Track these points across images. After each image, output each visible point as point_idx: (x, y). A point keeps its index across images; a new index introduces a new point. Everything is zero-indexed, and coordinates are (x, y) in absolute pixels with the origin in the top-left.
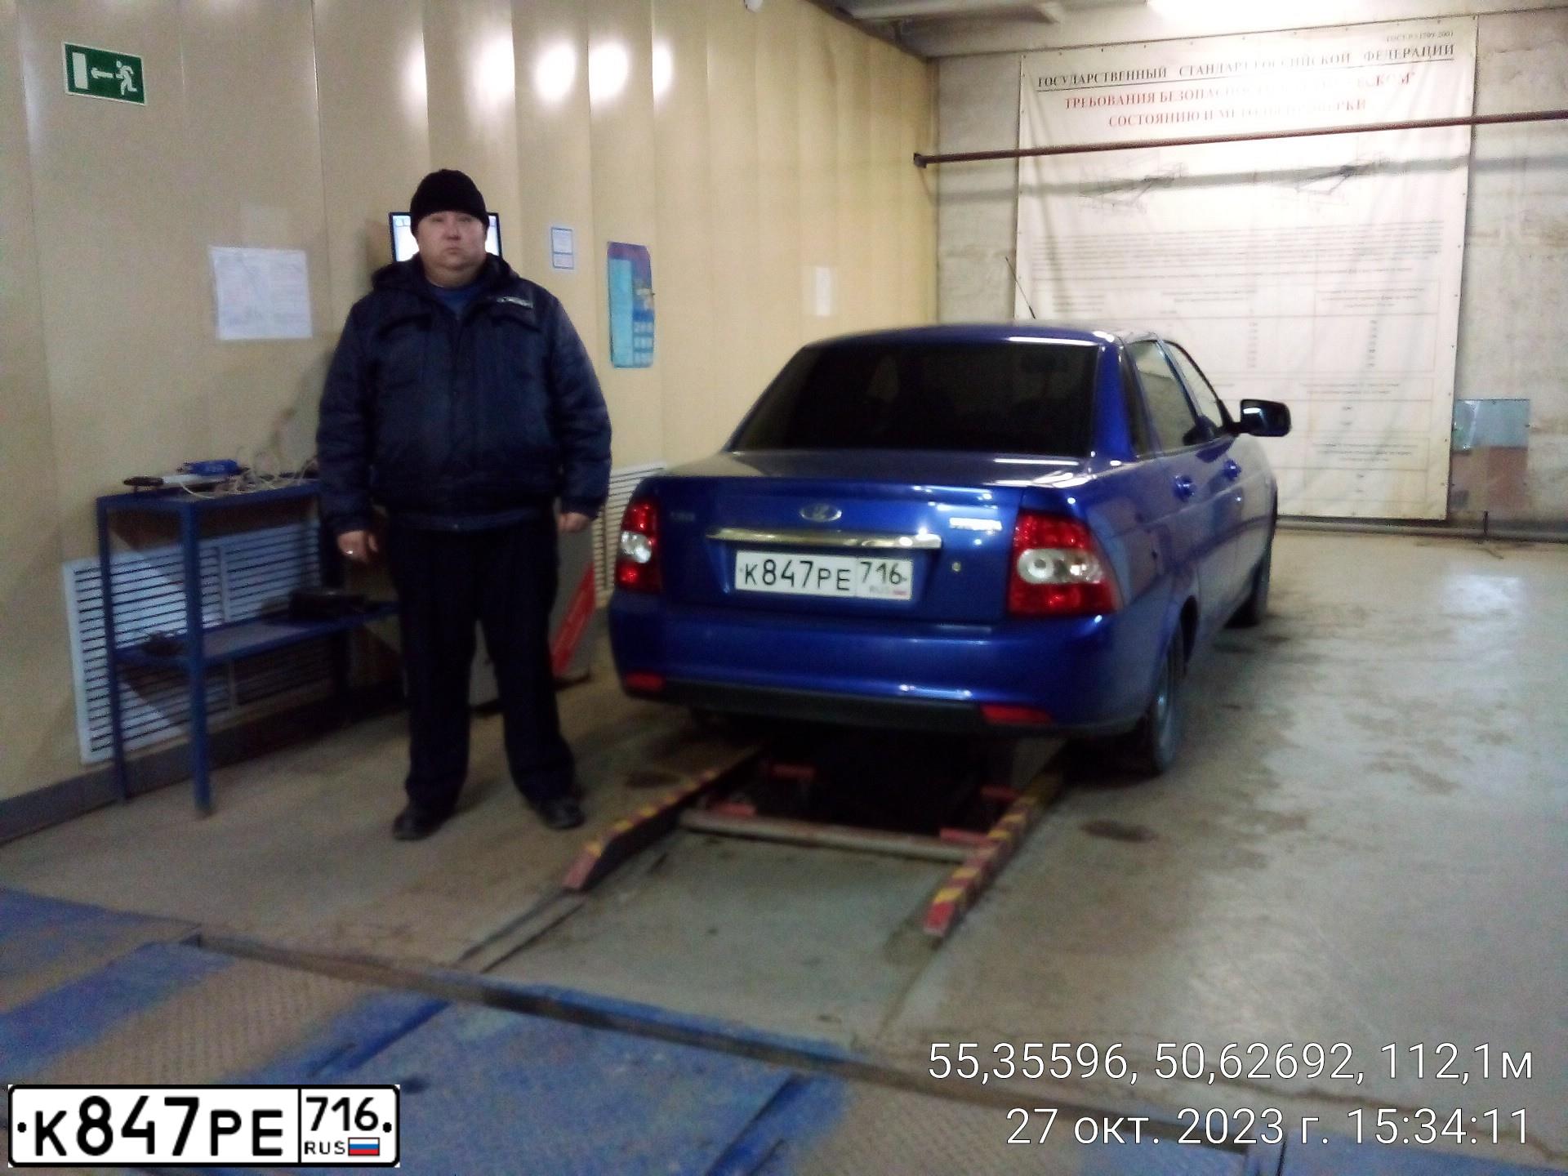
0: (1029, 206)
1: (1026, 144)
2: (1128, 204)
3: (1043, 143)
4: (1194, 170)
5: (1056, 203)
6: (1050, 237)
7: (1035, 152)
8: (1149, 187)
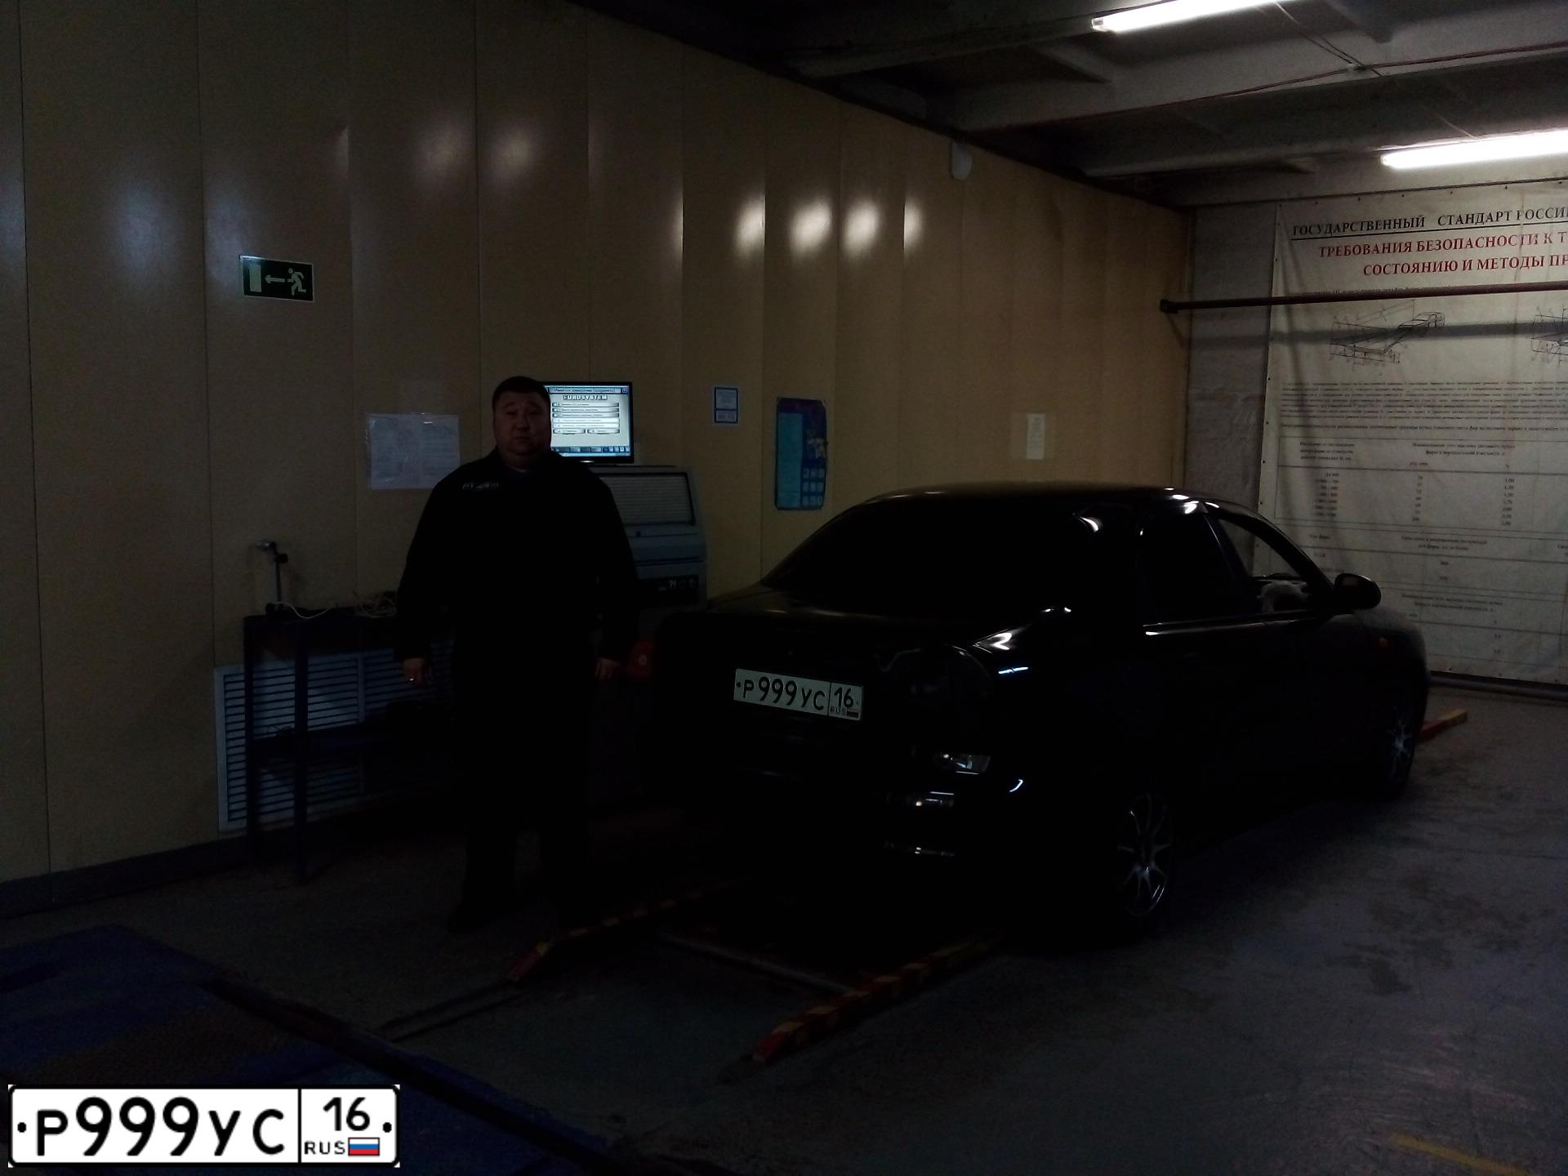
0: (1281, 354)
1: (1278, 292)
2: (1380, 353)
3: (1295, 290)
4: (1450, 320)
5: (1306, 350)
6: (1300, 384)
7: (1289, 301)
8: (1401, 338)
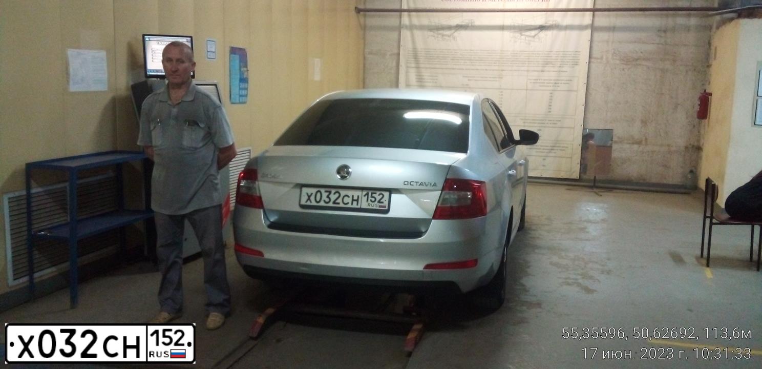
0: (406, 34)
1: (405, 7)
2: (449, 36)
3: (412, 6)
4: (477, 23)
5: (417, 33)
6: (415, 49)
7: (409, 11)
8: (459, 29)
